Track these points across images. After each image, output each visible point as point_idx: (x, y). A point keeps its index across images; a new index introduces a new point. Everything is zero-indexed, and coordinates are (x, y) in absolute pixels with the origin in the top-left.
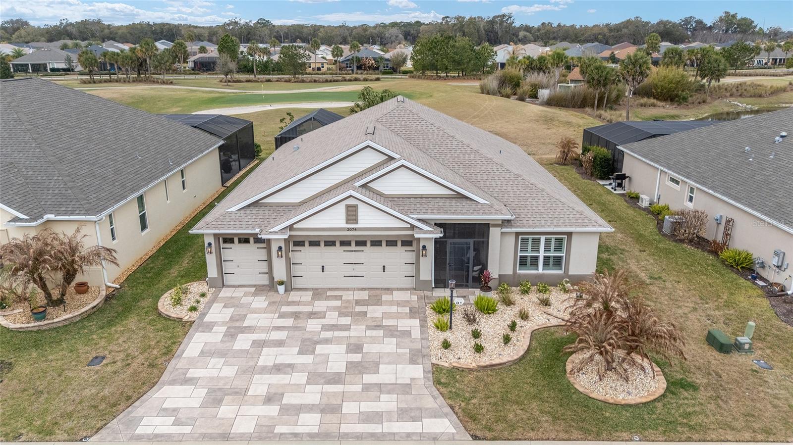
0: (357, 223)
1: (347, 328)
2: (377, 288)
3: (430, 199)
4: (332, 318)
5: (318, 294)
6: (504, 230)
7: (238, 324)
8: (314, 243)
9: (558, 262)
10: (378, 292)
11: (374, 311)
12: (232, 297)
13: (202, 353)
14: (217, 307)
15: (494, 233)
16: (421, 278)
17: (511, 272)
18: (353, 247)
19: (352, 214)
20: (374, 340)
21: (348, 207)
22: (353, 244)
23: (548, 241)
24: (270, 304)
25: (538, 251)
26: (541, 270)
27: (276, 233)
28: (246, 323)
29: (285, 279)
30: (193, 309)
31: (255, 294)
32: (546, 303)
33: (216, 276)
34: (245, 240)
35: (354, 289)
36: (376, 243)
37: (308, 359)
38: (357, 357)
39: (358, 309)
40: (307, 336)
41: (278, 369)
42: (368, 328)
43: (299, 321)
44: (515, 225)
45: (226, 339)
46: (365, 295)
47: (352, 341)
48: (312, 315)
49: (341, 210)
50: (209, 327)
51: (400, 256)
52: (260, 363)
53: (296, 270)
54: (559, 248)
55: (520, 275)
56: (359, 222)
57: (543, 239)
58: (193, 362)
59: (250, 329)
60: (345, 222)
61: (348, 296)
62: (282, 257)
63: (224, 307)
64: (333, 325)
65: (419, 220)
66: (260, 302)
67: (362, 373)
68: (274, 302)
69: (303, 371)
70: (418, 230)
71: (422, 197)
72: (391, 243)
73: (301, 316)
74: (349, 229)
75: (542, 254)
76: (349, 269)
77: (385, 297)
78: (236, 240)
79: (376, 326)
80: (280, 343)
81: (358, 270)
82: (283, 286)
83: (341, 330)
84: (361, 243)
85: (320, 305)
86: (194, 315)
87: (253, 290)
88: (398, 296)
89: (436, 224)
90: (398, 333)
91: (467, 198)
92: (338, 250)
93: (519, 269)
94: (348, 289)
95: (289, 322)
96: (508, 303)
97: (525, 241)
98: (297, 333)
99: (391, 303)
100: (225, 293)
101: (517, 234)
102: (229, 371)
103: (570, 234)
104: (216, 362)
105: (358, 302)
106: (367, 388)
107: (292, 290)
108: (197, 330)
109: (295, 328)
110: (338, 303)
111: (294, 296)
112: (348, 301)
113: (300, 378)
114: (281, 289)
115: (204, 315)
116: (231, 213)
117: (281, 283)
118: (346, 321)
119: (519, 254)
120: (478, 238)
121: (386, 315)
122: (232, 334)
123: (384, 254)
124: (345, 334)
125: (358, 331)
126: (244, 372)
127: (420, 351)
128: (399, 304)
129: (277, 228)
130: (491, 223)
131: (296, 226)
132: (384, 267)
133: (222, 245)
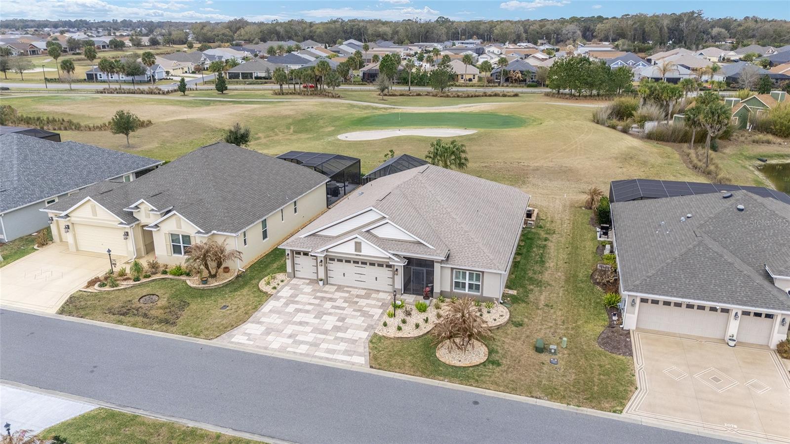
0: (361, 252)
1: (343, 309)
2: (373, 290)
3: (403, 242)
4: (340, 303)
5: (340, 288)
6: (442, 265)
7: (292, 299)
8: (340, 260)
9: (477, 287)
10: (372, 292)
11: (363, 302)
12: (296, 284)
13: (270, 311)
14: (287, 288)
15: (437, 267)
16: (396, 287)
17: (449, 290)
18: (360, 265)
19: (358, 246)
20: (353, 317)
21: (356, 243)
22: (360, 263)
23: (471, 275)
24: (312, 291)
25: (465, 280)
26: (467, 291)
27: (318, 253)
28: (296, 299)
29: (323, 278)
30: (275, 288)
31: (308, 284)
33: (291, 271)
34: (306, 254)
35: (360, 288)
36: (372, 264)
37: (317, 321)
38: (340, 324)
39: (356, 300)
40: (322, 310)
41: (301, 323)
42: (354, 310)
43: (323, 302)
44: (450, 263)
45: (284, 306)
46: (363, 292)
47: (342, 316)
48: (330, 299)
49: (352, 243)
50: (278, 299)
51: (385, 273)
52: (294, 320)
53: (330, 274)
54: (478, 279)
57: (468, 273)
58: (264, 315)
59: (297, 302)
60: (354, 250)
61: (355, 292)
62: (322, 265)
63: (290, 289)
64: (338, 307)
65: (394, 254)
66: (308, 289)
67: (338, 332)
68: (315, 290)
69: (311, 326)
70: (393, 260)
72: (380, 265)
73: (325, 299)
74: (357, 255)
75: (467, 282)
76: (358, 277)
77: (374, 295)
78: (302, 253)
79: (359, 310)
80: (307, 312)
81: (363, 278)
82: (322, 282)
83: (340, 310)
84: (364, 263)
85: (338, 295)
86: (274, 291)
87: (308, 281)
88: (382, 295)
89: (404, 257)
90: (367, 315)
91: (422, 244)
92: (352, 265)
93: (455, 289)
94: (356, 288)
95: (317, 301)
96: (437, 307)
97: (457, 273)
98: (318, 308)
99: (374, 299)
100: (294, 281)
101: (452, 269)
102: (279, 321)
103: (483, 272)
104: (275, 316)
105: (357, 296)
106: (336, 338)
107: (327, 284)
108: (272, 299)
109: (319, 305)
110: (347, 295)
111: (327, 288)
112: (353, 295)
113: (308, 329)
115: (279, 292)
116: (300, 238)
117: (321, 280)
118: (346, 305)
119: (454, 280)
120: (428, 268)
121: (368, 305)
122: (287, 304)
123: (376, 270)
124: (341, 312)
125: (349, 311)
126: (285, 323)
127: (372, 326)
128: (378, 300)
129: (319, 250)
130: (435, 260)
131: (329, 250)
132: (376, 278)
133: (295, 255)
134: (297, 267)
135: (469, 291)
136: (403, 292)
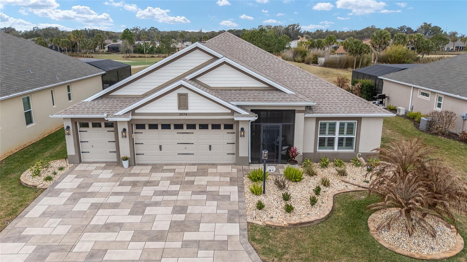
0: (187, 109)
1: (176, 193)
2: (204, 164)
3: (247, 91)
4: (165, 186)
6: (307, 115)
7: (83, 190)
8: (153, 127)
9: (349, 142)
10: (206, 166)
11: (201, 181)
12: (85, 170)
13: (44, 214)
14: (70, 177)
15: (299, 118)
16: (240, 155)
17: (312, 151)
18: (185, 130)
19: (183, 102)
20: (197, 203)
21: (180, 95)
22: (185, 127)
23: (342, 125)
24: (114, 175)
25: (334, 134)
26: (336, 149)
27: (119, 116)
28: (90, 190)
29: (129, 156)
30: (49, 179)
31: (104, 168)
32: (343, 173)
33: (74, 154)
34: (97, 124)
35: (186, 165)
36: (204, 126)
37: (137, 219)
38: (181, 217)
39: (187, 179)
40: (140, 199)
41: (108, 227)
42: (194, 193)
43: (136, 188)
44: (315, 111)
45: (69, 202)
46: (194, 169)
47: (179, 204)
48: (148, 183)
49: (174, 96)
50: (57, 193)
51: (224, 137)
52: (93, 223)
53: (139, 149)
54: (350, 130)
55: (319, 153)
56: (189, 108)
57: (338, 123)
58: (32, 223)
59: (93, 195)
60: (177, 108)
61: (180, 169)
62: (125, 137)
63: (76, 177)
64: (164, 191)
65: (238, 106)
66: (108, 174)
67: (183, 231)
68: (118, 174)
69: (130, 229)
70: (237, 114)
71: (240, 89)
72: (216, 127)
73: (138, 184)
74: (181, 114)
75: (337, 136)
76: (182, 149)
77: (210, 170)
78: (90, 125)
79: (200, 192)
80: (115, 206)
81: (189, 149)
82: (128, 161)
83: (170, 195)
84: (191, 126)
85: (156, 176)
86: (48, 183)
87: (104, 165)
88: (221, 169)
89: (252, 111)
90: (219, 197)
91: (277, 90)
92: (172, 132)
93: (319, 148)
94: (181, 165)
95: (127, 189)
96: (312, 174)
97: (323, 126)
98: (131, 197)
99: (215, 174)
100: (81, 167)
101: (318, 119)
102: (63, 230)
103: (359, 119)
104: (54, 221)
105: (188, 174)
106: (186, 244)
107: (135, 165)
108: (46, 195)
109: (131, 193)
110: (171, 174)
111: (136, 169)
112: (180, 173)
113: (126, 235)
114: (126, 164)
115: (57, 183)
117: (126, 159)
118: (176, 187)
119: (319, 136)
120: (286, 123)
121: (209, 183)
122: (74, 199)
123: (210, 135)
124: (174, 198)
125: (184, 196)
126: (76, 230)
127: (237, 212)
128: (221, 175)
129: (121, 113)
130: (297, 109)
131: (136, 111)
132: (210, 146)
133: (79, 129)
134: (83, 147)
135: (338, 149)
136: (250, 162)
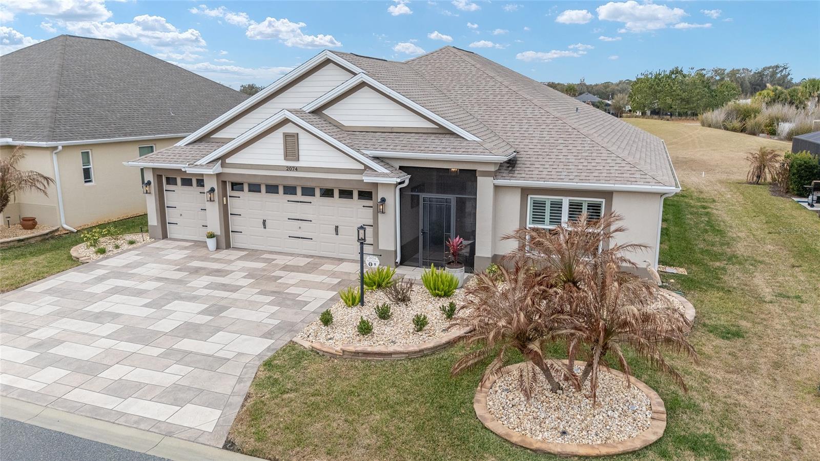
1: (235, 289)
2: (327, 257)
3: (402, 134)
4: (233, 278)
6: (499, 181)
7: (124, 270)
8: (255, 188)
10: (324, 261)
11: (292, 278)
13: (48, 290)
14: (132, 253)
15: (485, 186)
16: (381, 247)
17: (513, 253)
18: (299, 196)
19: (291, 148)
20: (250, 305)
21: (286, 136)
22: (299, 191)
25: (559, 223)
27: (201, 166)
28: (134, 271)
29: (217, 231)
30: (102, 252)
34: (187, 181)
35: (299, 255)
36: (328, 193)
37: (146, 312)
38: (203, 320)
39: (276, 273)
40: (179, 290)
41: (99, 316)
42: (261, 292)
43: (193, 276)
44: (519, 175)
45: (91, 282)
47: (222, 303)
48: (215, 273)
49: (277, 139)
50: (92, 269)
51: (357, 214)
52: (88, 308)
53: (235, 223)
56: (301, 158)
57: (566, 201)
58: (25, 297)
59: (130, 276)
60: (282, 157)
61: (282, 261)
63: (137, 255)
64: (224, 285)
65: (376, 158)
66: (178, 255)
67: (185, 337)
68: (192, 257)
69: (121, 323)
70: (370, 172)
71: (392, 131)
72: (346, 194)
73: (202, 272)
74: (289, 169)
76: (294, 228)
77: (327, 267)
78: (179, 181)
79: (273, 292)
80: (139, 293)
81: (306, 230)
83: (226, 291)
84: (308, 191)
85: (238, 265)
86: (96, 257)
89: (401, 168)
90: (290, 303)
91: (452, 134)
92: (280, 199)
94: (292, 255)
95: (180, 275)
97: (539, 207)
99: (324, 273)
101: (526, 192)
102: (46, 310)
103: (608, 195)
104: (48, 300)
105: (285, 268)
106: (168, 353)
108: (77, 270)
111: (224, 254)
112: (275, 265)
113: (108, 329)
114: (211, 243)
115: (106, 258)
116: (179, 147)
117: (212, 236)
118: (246, 282)
120: (468, 195)
121: (300, 283)
122: (100, 279)
123: (337, 209)
124: (226, 295)
125: (246, 294)
126: (57, 314)
127: (293, 325)
129: (204, 161)
130: (479, 168)
131: (228, 161)
132: (337, 227)
133: (165, 187)
134: (171, 215)
136: (398, 260)
